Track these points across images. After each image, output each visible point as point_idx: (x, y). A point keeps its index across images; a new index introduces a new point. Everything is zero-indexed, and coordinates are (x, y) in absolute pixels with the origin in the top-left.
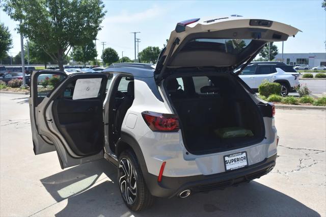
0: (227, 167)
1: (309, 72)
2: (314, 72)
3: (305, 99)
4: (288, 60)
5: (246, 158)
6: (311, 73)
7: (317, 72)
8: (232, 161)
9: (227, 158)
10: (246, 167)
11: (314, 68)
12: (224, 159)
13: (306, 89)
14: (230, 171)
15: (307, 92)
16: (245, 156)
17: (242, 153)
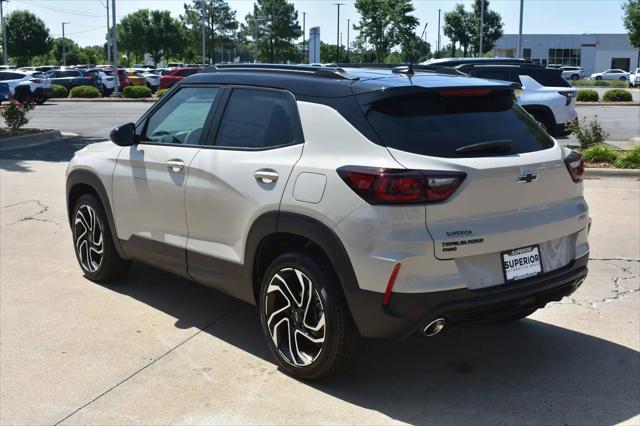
0: (508, 274)
1: (582, 85)
2: (597, 85)
3: (596, 154)
4: (527, 53)
5: (540, 258)
6: (594, 89)
7: (604, 85)
8: (516, 262)
9: (507, 258)
10: (540, 275)
11: (594, 75)
12: (502, 259)
13: (596, 128)
14: (513, 282)
15: (597, 135)
16: (537, 253)
17: (533, 247)
